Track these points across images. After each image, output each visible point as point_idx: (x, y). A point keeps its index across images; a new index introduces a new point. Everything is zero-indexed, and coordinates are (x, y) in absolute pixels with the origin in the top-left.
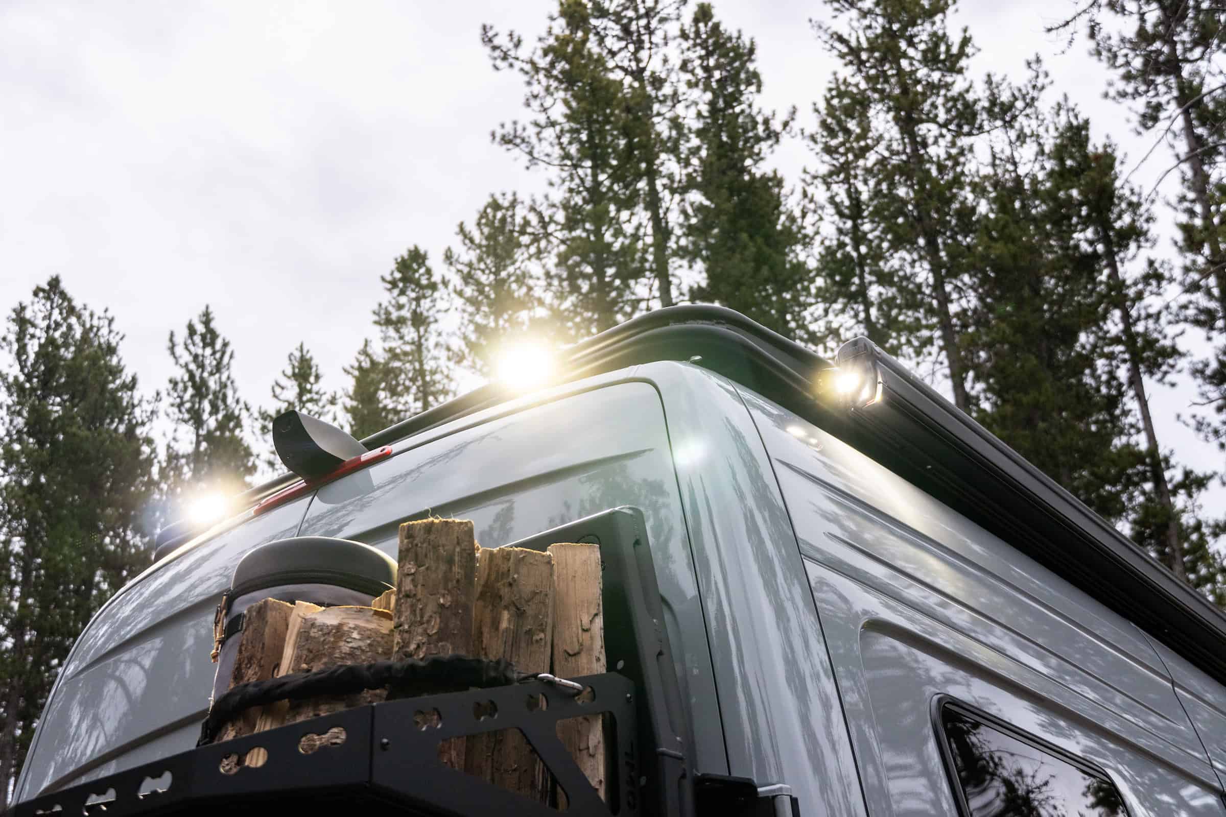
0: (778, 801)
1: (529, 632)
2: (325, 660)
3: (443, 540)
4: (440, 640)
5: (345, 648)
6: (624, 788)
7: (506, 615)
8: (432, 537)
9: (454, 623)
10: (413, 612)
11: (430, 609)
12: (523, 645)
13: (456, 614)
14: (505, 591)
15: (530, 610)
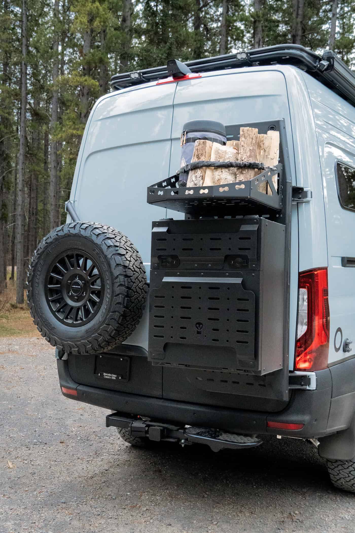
0: (308, 192)
1: (267, 156)
2: (223, 159)
3: (251, 133)
4: (250, 157)
5: (227, 156)
6: (280, 189)
7: (262, 151)
8: (248, 132)
9: (253, 153)
10: (244, 150)
11: (248, 149)
12: (265, 159)
13: (253, 152)
14: (262, 145)
15: (267, 150)
